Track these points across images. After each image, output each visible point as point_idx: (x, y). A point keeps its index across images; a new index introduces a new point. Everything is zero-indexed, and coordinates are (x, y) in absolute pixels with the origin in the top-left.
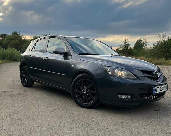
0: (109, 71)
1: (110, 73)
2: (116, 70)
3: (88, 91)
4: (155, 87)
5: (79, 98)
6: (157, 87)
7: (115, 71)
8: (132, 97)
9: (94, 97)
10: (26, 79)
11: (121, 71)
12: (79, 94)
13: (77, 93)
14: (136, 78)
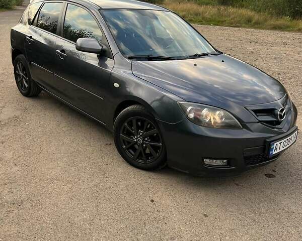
0: (190, 112)
1: (192, 116)
2: (205, 109)
3: (146, 141)
4: (275, 144)
5: (128, 149)
6: (278, 143)
7: (201, 111)
8: (229, 163)
9: (157, 152)
10: (26, 82)
11: (214, 110)
12: (129, 143)
13: (124, 141)
14: (242, 127)
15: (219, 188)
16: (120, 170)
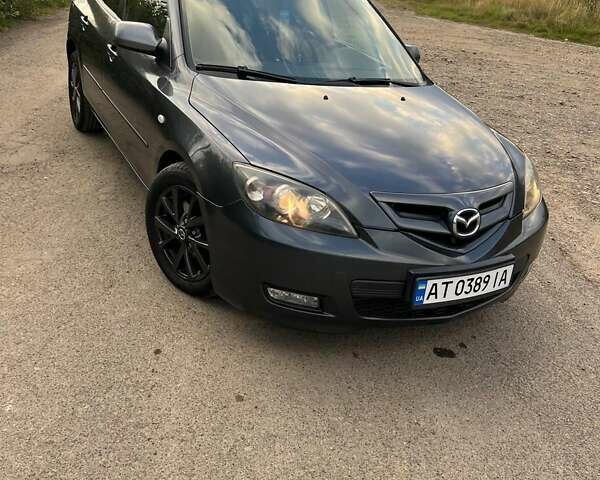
0: (252, 188)
1: (255, 196)
4: (430, 283)
5: (166, 248)
6: (439, 281)
11: (306, 194)
12: (167, 236)
13: (162, 233)
14: (355, 233)
15: (312, 354)
16: (144, 286)
